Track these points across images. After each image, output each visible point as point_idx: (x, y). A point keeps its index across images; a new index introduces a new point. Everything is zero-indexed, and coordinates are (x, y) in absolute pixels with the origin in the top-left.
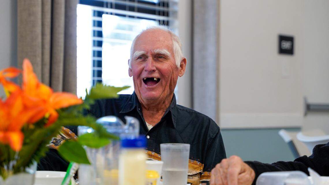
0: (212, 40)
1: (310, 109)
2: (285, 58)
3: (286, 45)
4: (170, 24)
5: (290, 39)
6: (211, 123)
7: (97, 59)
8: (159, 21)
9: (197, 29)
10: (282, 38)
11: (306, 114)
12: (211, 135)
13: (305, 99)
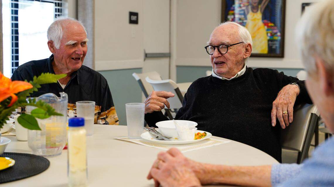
0: (90, 16)
1: (147, 56)
2: (133, 26)
3: (134, 18)
4: (63, 5)
5: (136, 14)
6: (102, 77)
7: (14, 22)
8: (56, 3)
9: (80, 9)
10: (132, 14)
11: (145, 60)
12: (103, 86)
13: (145, 51)
